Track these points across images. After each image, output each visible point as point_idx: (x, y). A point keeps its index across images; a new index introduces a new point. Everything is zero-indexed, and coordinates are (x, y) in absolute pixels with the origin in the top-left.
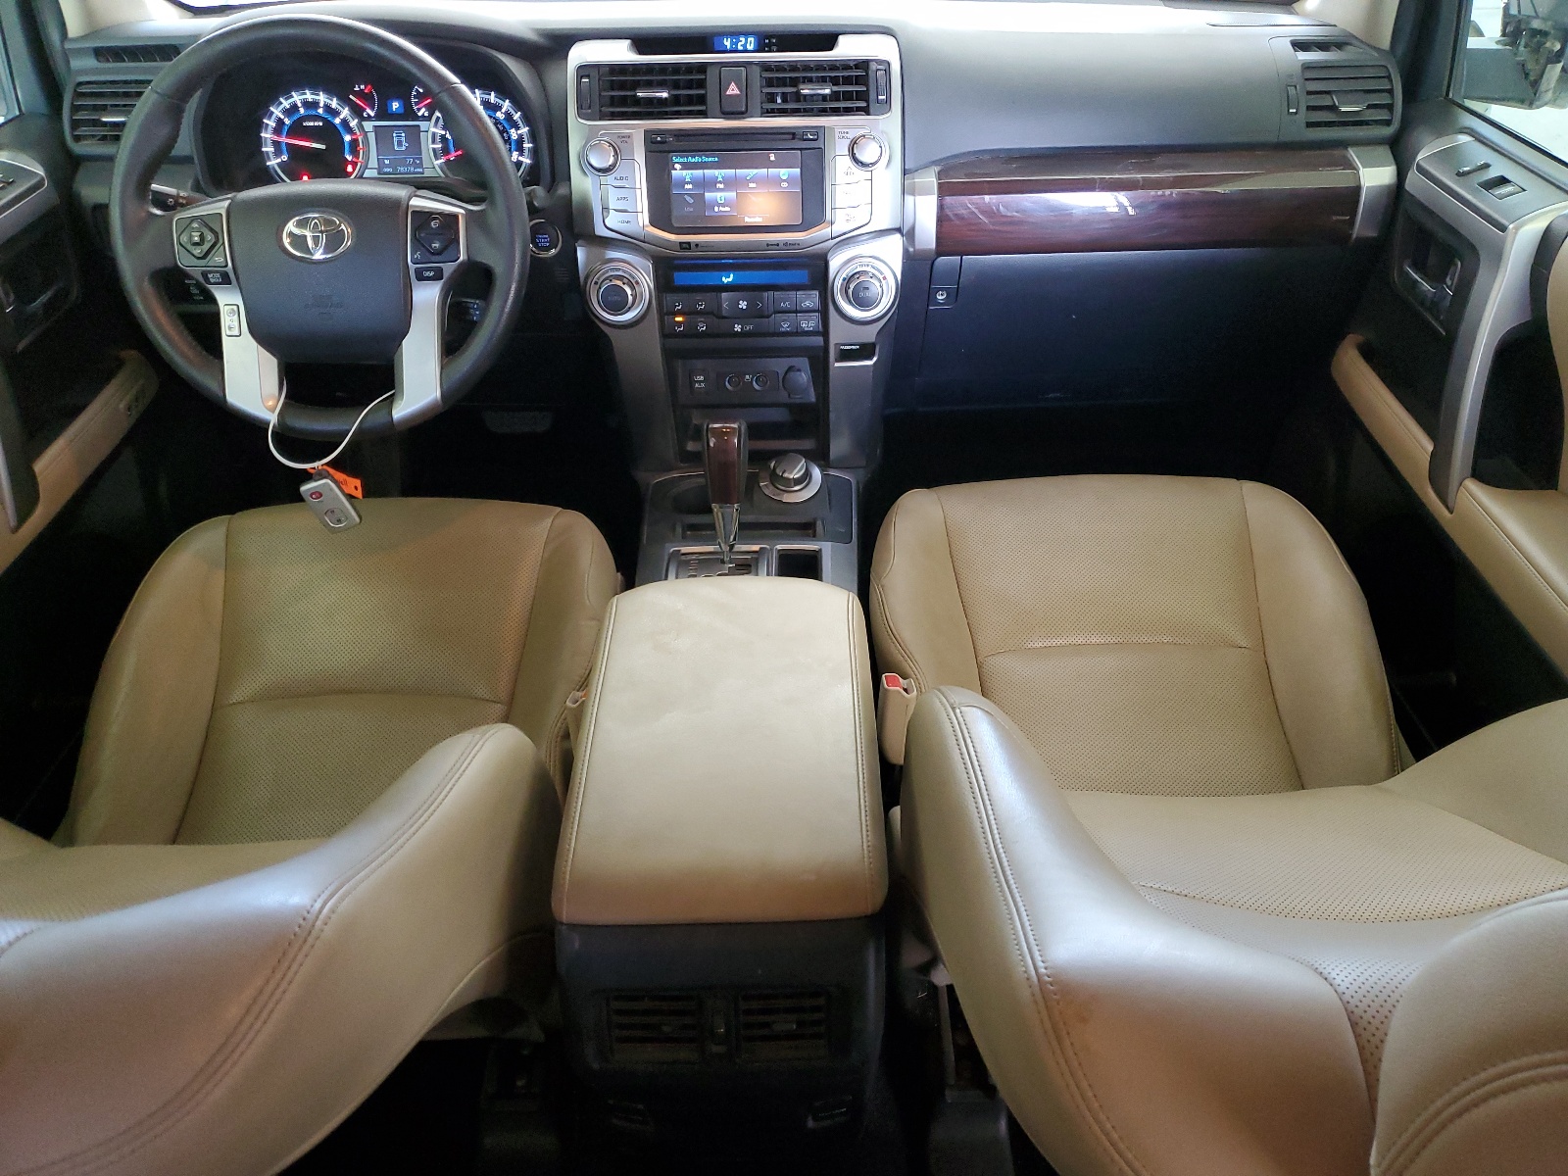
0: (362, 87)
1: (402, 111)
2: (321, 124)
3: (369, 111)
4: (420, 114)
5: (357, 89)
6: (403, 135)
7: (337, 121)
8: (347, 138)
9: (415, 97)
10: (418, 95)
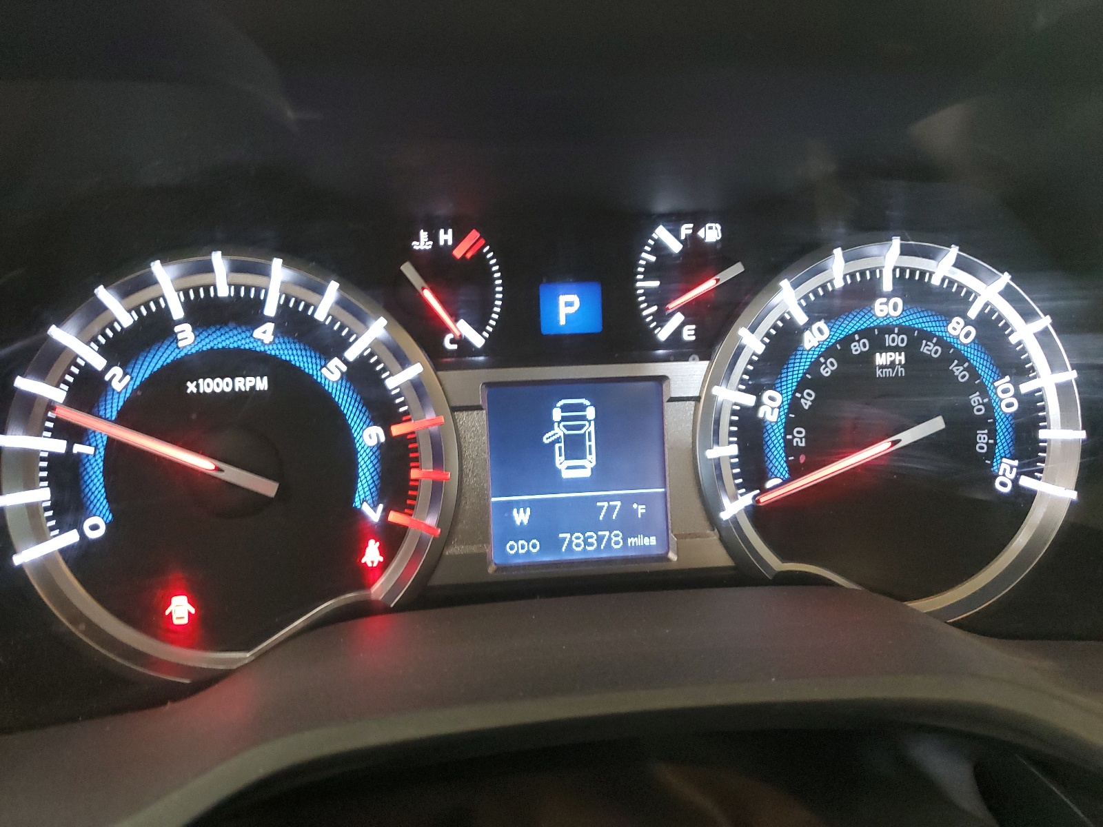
0: (446, 237)
1: (592, 324)
2: (262, 384)
3: (464, 328)
4: (663, 334)
5: (423, 243)
6: (591, 413)
7: (332, 373)
8: (370, 436)
9: (650, 272)
10: (664, 265)
